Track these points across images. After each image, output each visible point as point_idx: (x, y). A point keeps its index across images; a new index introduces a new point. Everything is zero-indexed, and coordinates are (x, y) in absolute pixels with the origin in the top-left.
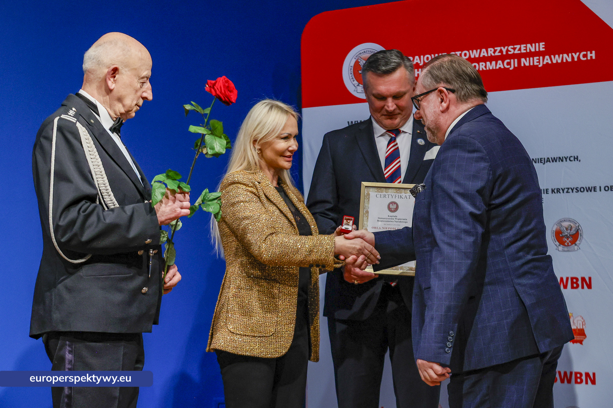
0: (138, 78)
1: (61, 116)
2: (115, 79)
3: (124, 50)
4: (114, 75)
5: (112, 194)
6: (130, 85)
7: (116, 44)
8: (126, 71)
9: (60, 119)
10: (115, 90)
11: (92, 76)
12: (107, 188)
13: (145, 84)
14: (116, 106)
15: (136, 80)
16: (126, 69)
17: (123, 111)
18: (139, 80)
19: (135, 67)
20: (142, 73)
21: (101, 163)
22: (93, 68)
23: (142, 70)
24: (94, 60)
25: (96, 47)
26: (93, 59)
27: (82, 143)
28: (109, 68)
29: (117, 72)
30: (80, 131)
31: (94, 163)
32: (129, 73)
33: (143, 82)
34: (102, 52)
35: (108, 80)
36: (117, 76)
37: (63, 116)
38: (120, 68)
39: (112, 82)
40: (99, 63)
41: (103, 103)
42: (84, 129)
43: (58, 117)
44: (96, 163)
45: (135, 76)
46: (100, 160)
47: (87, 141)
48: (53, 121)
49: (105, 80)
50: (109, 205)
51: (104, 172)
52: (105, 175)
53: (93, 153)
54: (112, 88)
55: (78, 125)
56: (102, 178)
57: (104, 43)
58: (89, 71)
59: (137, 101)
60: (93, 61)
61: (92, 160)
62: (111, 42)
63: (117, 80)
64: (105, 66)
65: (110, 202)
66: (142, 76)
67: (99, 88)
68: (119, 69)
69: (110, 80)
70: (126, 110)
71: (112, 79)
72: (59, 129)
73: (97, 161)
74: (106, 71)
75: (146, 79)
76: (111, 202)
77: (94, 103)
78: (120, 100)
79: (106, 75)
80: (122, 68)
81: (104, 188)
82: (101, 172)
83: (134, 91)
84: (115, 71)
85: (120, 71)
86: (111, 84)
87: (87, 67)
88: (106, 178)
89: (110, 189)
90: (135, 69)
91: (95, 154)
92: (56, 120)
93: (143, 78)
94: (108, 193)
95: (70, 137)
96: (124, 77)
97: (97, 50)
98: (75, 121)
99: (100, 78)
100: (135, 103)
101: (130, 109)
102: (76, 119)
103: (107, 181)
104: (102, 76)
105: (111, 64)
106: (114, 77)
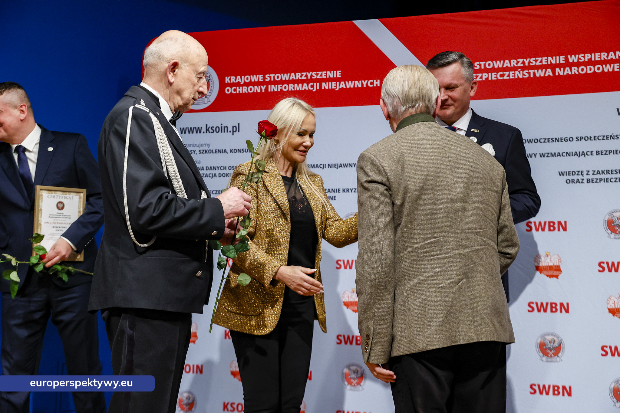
0: (195, 73)
1: (136, 106)
2: (175, 73)
3: (184, 46)
4: (174, 69)
5: (181, 181)
6: (189, 80)
7: (177, 41)
8: (185, 66)
9: (135, 108)
10: (174, 83)
11: (153, 70)
12: (177, 175)
13: (201, 80)
14: (175, 99)
15: (194, 75)
16: (186, 65)
17: (181, 103)
18: (196, 75)
19: (194, 62)
20: (200, 68)
21: (171, 151)
22: (155, 62)
23: (199, 66)
24: (156, 55)
25: (157, 43)
26: (154, 54)
27: (155, 132)
28: (169, 62)
29: (177, 67)
30: (153, 121)
31: (164, 152)
32: (187, 68)
33: (200, 77)
34: (163, 48)
35: (168, 73)
36: (177, 70)
37: (137, 106)
38: (180, 63)
39: (172, 76)
40: (160, 58)
41: (164, 96)
42: (156, 119)
43: (133, 107)
44: (167, 151)
45: (193, 71)
46: (170, 148)
47: (159, 130)
48: (128, 110)
49: (165, 74)
50: (178, 191)
51: (173, 160)
52: (174, 163)
53: (164, 141)
54: (172, 81)
55: (151, 115)
56: (172, 166)
57: (165, 39)
58: (149, 65)
59: (194, 94)
60: (154, 56)
61: (164, 148)
62: (171, 39)
63: (177, 75)
64: (165, 60)
65: (178, 188)
66: (200, 71)
67: (161, 81)
68: (178, 64)
69: (170, 74)
70: (184, 102)
71: (172, 74)
72: (134, 117)
73: (168, 149)
74: (166, 65)
75: (202, 74)
76: (180, 188)
77: (156, 95)
78: (179, 93)
79: (166, 69)
80: (182, 63)
81: (174, 175)
82: (171, 160)
83: (192, 85)
84: (175, 66)
85: (179, 65)
86: (172, 79)
87: (149, 61)
88: (175, 166)
89: (179, 177)
90: (193, 65)
91: (166, 143)
92: (131, 109)
93: (200, 73)
94: (177, 180)
95: (144, 125)
96: (184, 72)
97: (158, 46)
98: (148, 111)
99: (161, 72)
100: (192, 96)
101: (188, 102)
102: (149, 109)
103: (176, 168)
104: (162, 70)
105: (171, 58)
106: (175, 71)
